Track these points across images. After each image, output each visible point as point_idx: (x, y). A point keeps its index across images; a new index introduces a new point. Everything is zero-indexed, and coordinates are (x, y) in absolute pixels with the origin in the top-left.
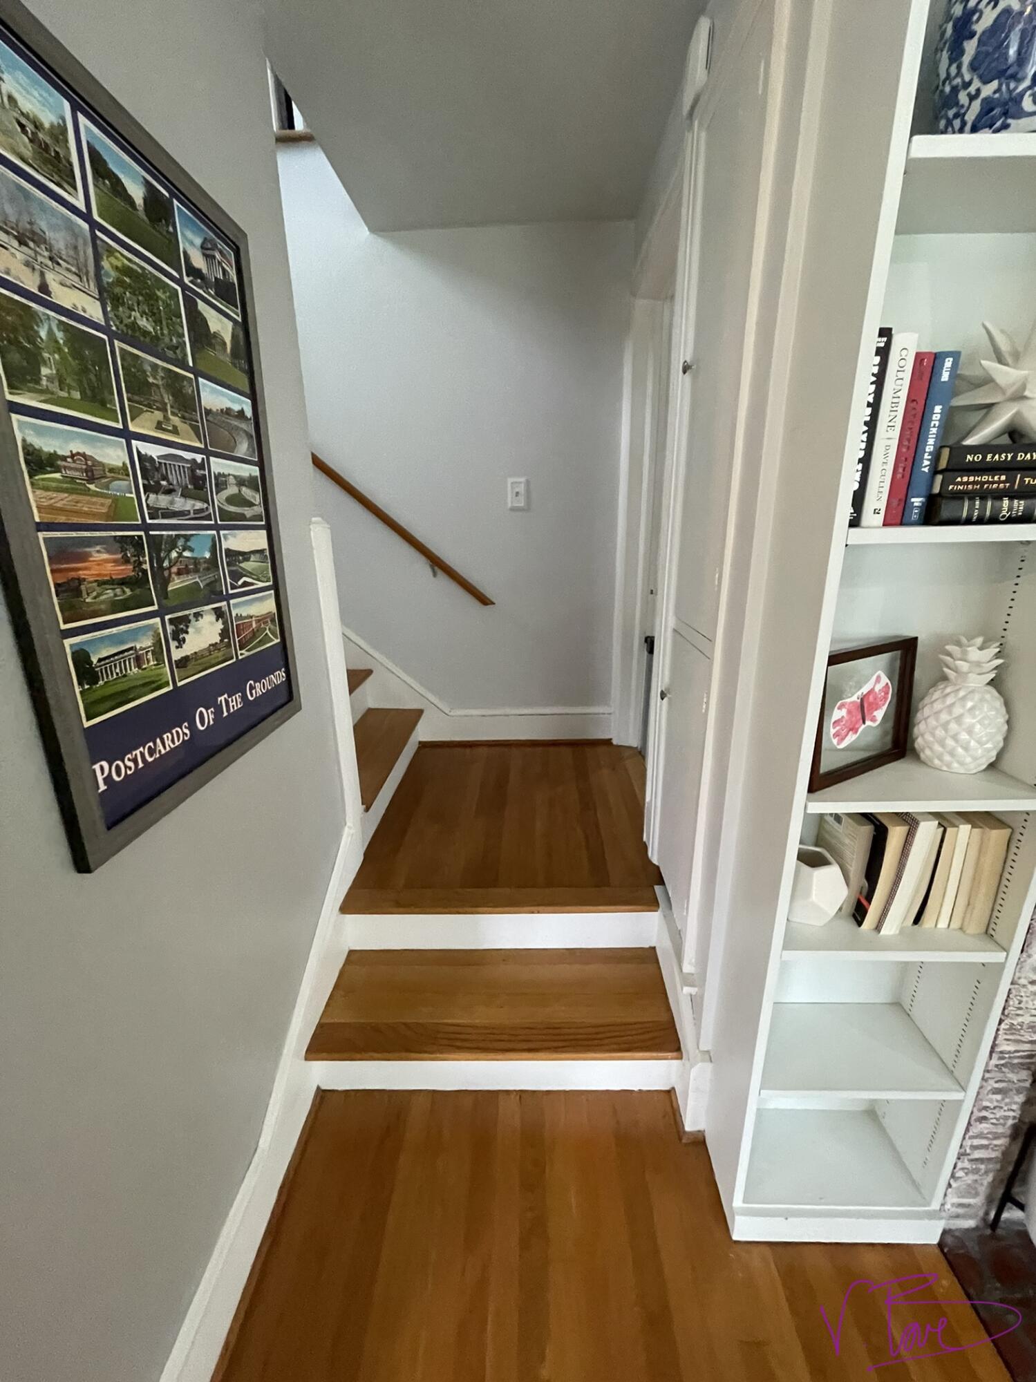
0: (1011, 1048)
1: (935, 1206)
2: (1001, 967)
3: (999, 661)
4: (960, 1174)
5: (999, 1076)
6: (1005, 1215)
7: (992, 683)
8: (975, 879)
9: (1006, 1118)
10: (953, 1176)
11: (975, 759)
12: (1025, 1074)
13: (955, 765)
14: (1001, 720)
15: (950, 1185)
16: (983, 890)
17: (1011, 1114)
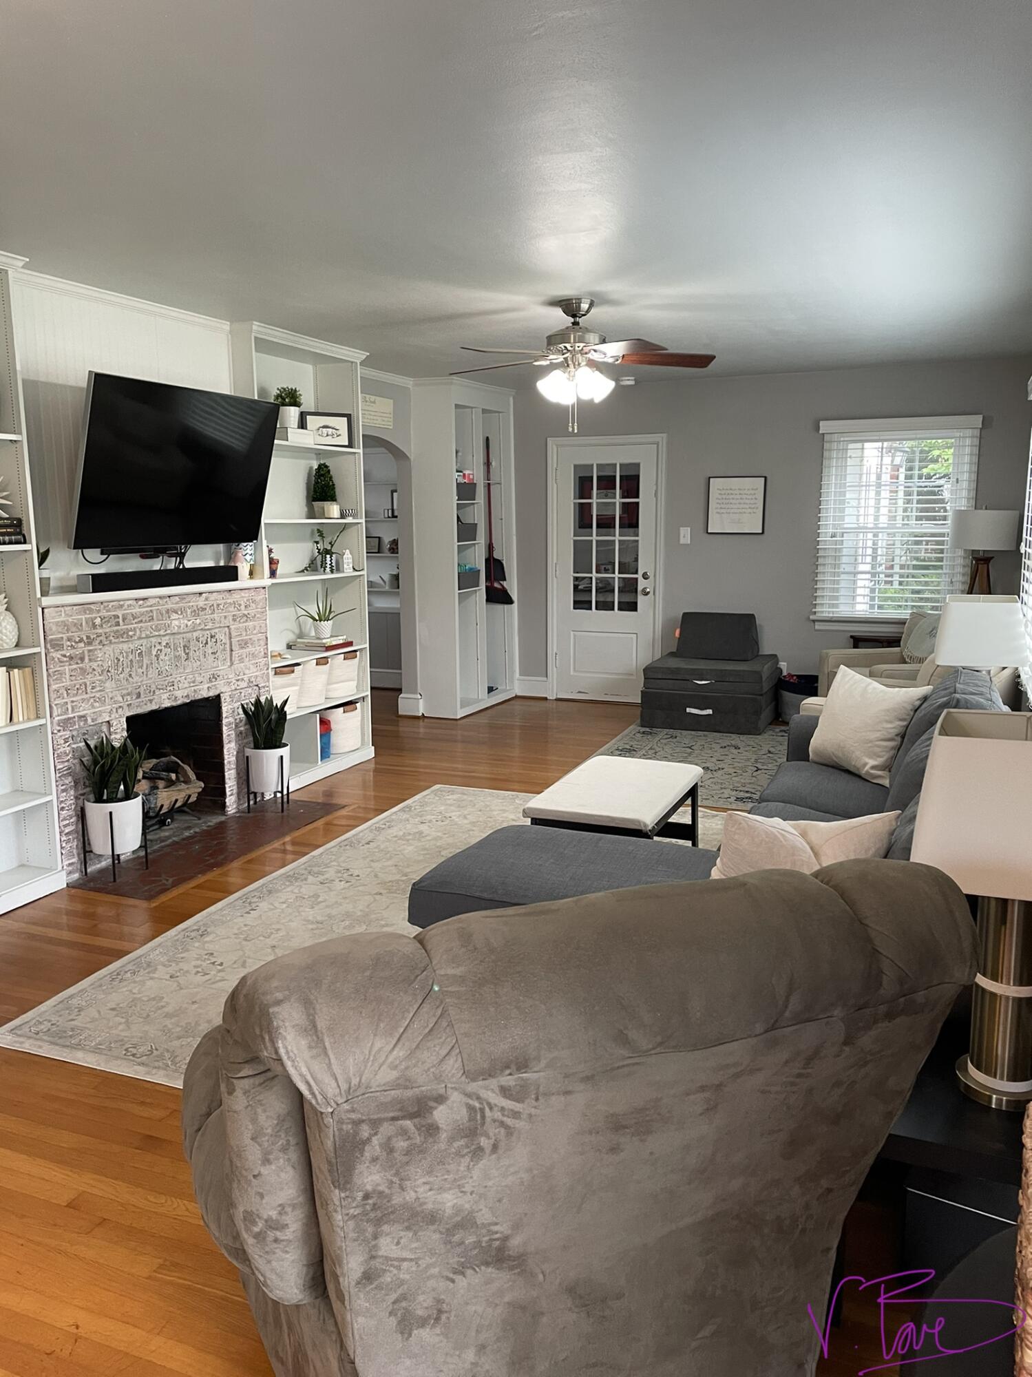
0: (61, 767)
1: (60, 868)
2: (45, 725)
3: (6, 600)
4: (64, 845)
5: (61, 783)
6: (89, 870)
7: (6, 610)
8: (27, 693)
9: (71, 805)
10: (62, 848)
11: (11, 640)
12: (70, 779)
13: (5, 645)
14: (15, 623)
15: (62, 854)
16: (30, 697)
17: (72, 802)
